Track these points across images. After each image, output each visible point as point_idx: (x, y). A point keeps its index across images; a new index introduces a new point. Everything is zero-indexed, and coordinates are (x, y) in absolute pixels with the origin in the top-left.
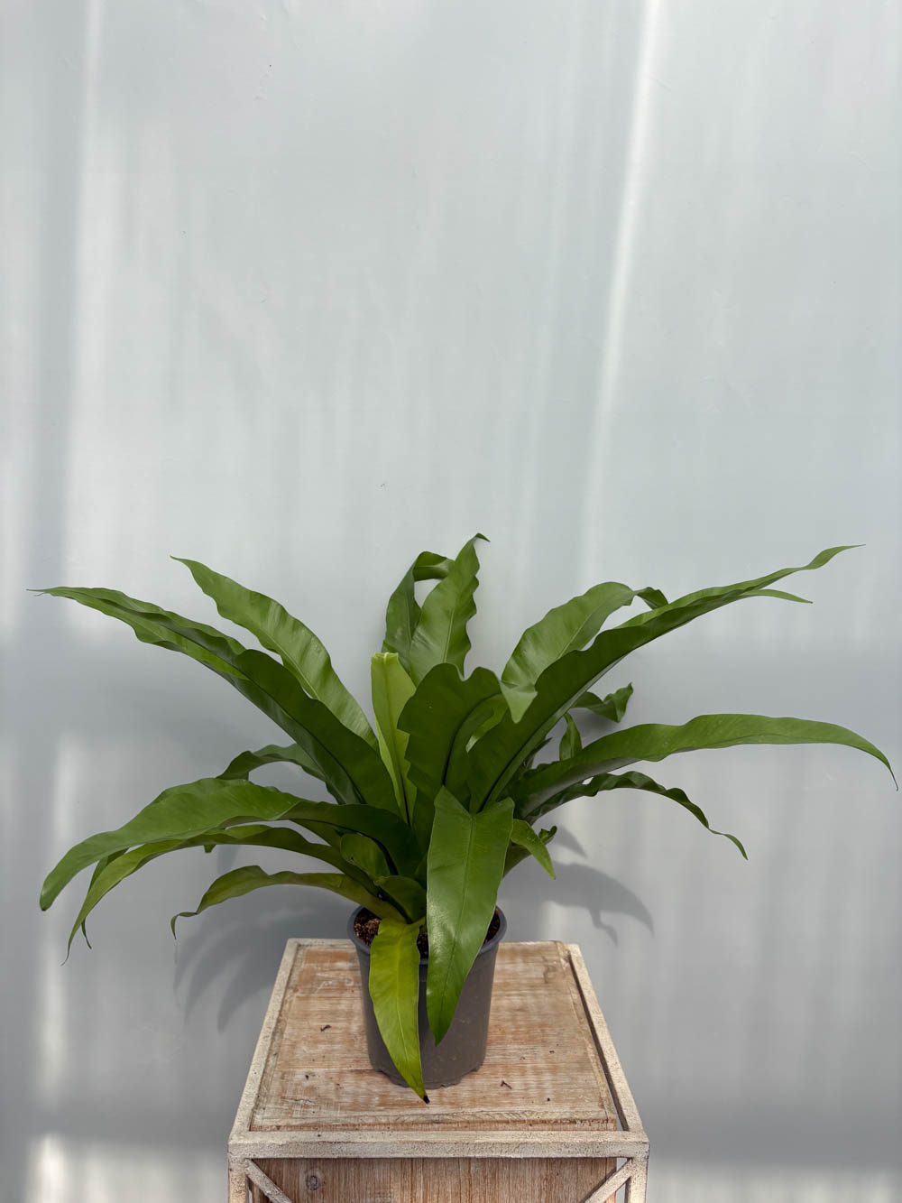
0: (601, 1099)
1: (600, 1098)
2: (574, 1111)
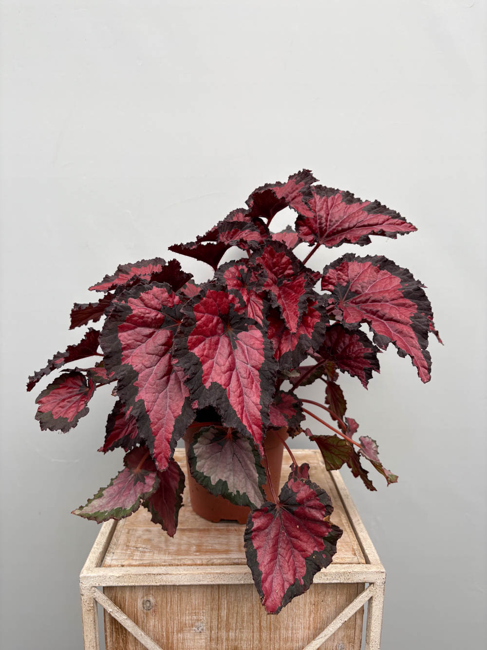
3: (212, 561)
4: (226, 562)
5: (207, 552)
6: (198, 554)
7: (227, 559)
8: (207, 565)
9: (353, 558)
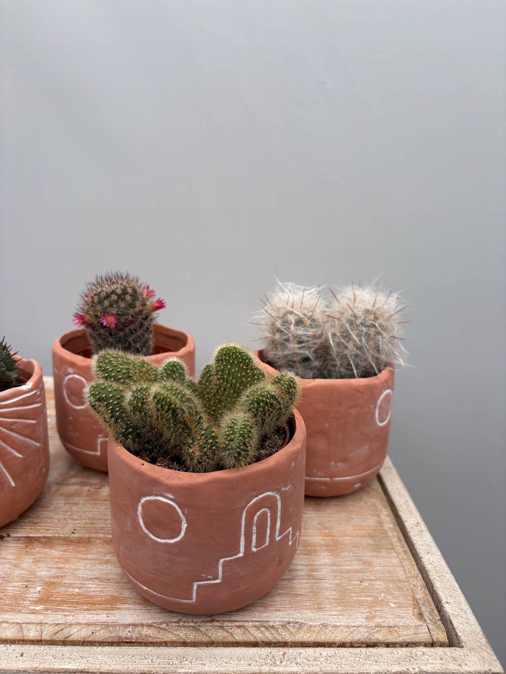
0: (416, 603)
1: (415, 599)
2: (372, 624)
3: (66, 632)
4: (102, 635)
5: (63, 602)
6: (39, 608)
7: (106, 626)
8: (52, 643)
9: (417, 627)
